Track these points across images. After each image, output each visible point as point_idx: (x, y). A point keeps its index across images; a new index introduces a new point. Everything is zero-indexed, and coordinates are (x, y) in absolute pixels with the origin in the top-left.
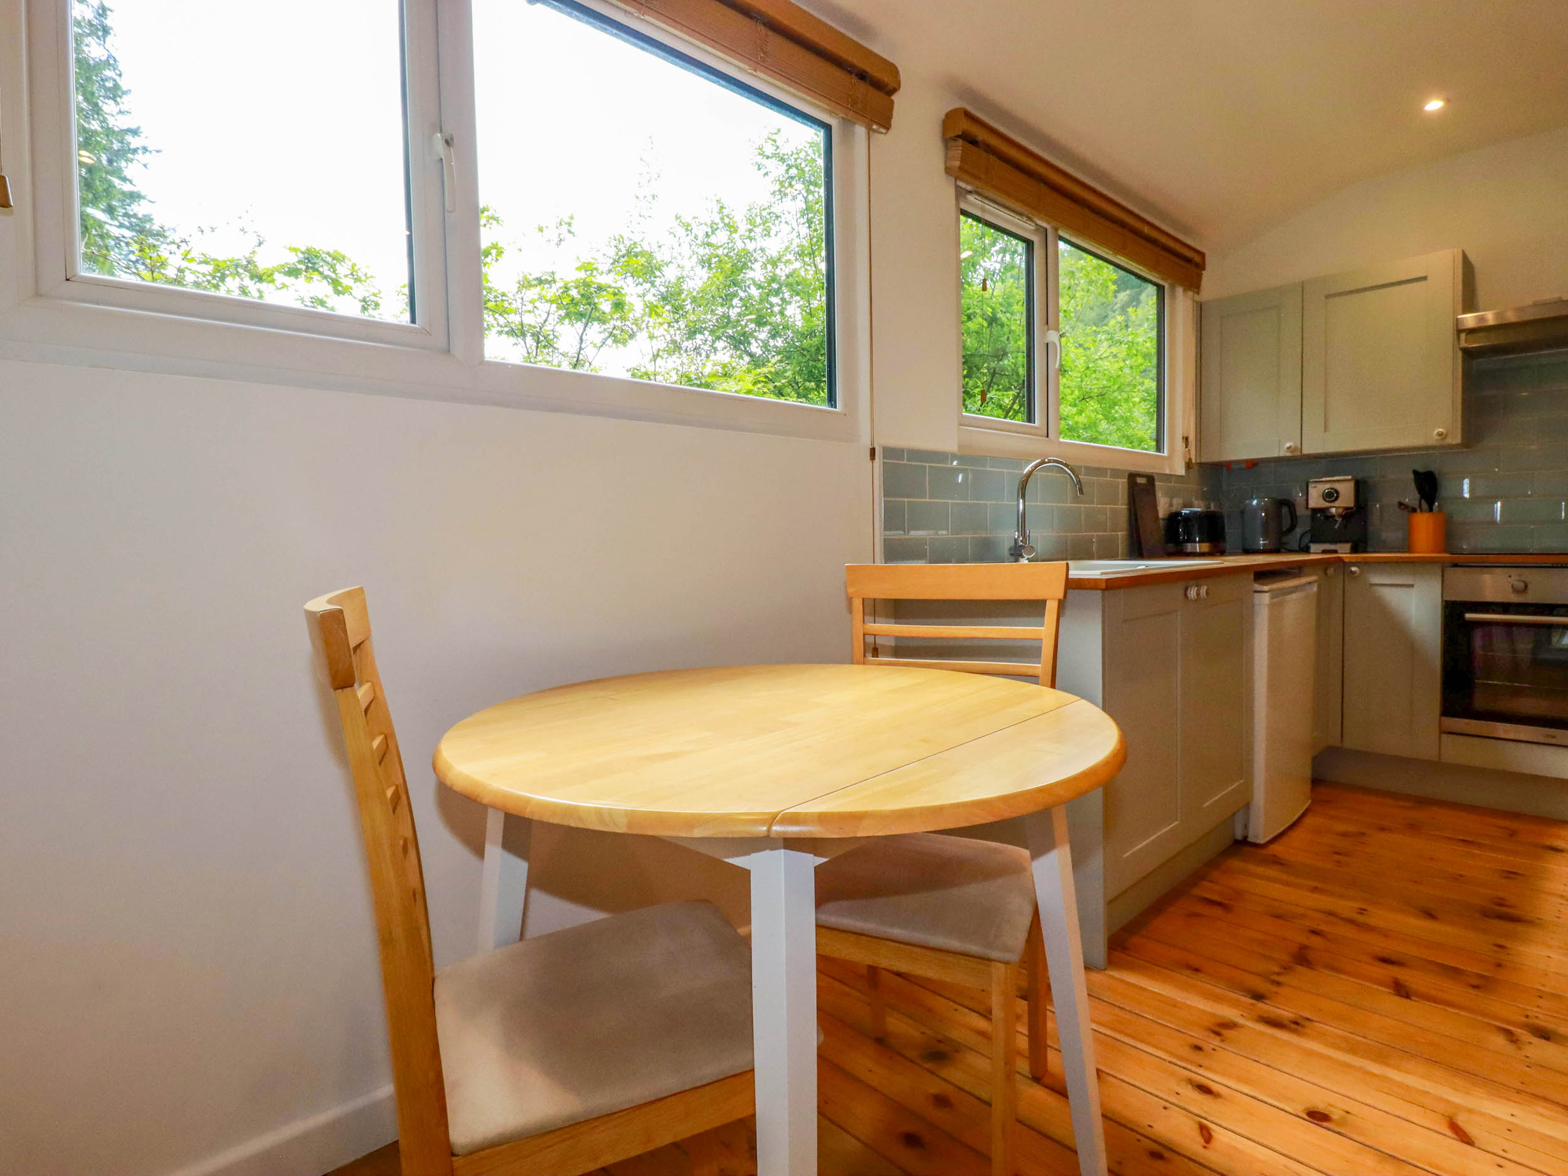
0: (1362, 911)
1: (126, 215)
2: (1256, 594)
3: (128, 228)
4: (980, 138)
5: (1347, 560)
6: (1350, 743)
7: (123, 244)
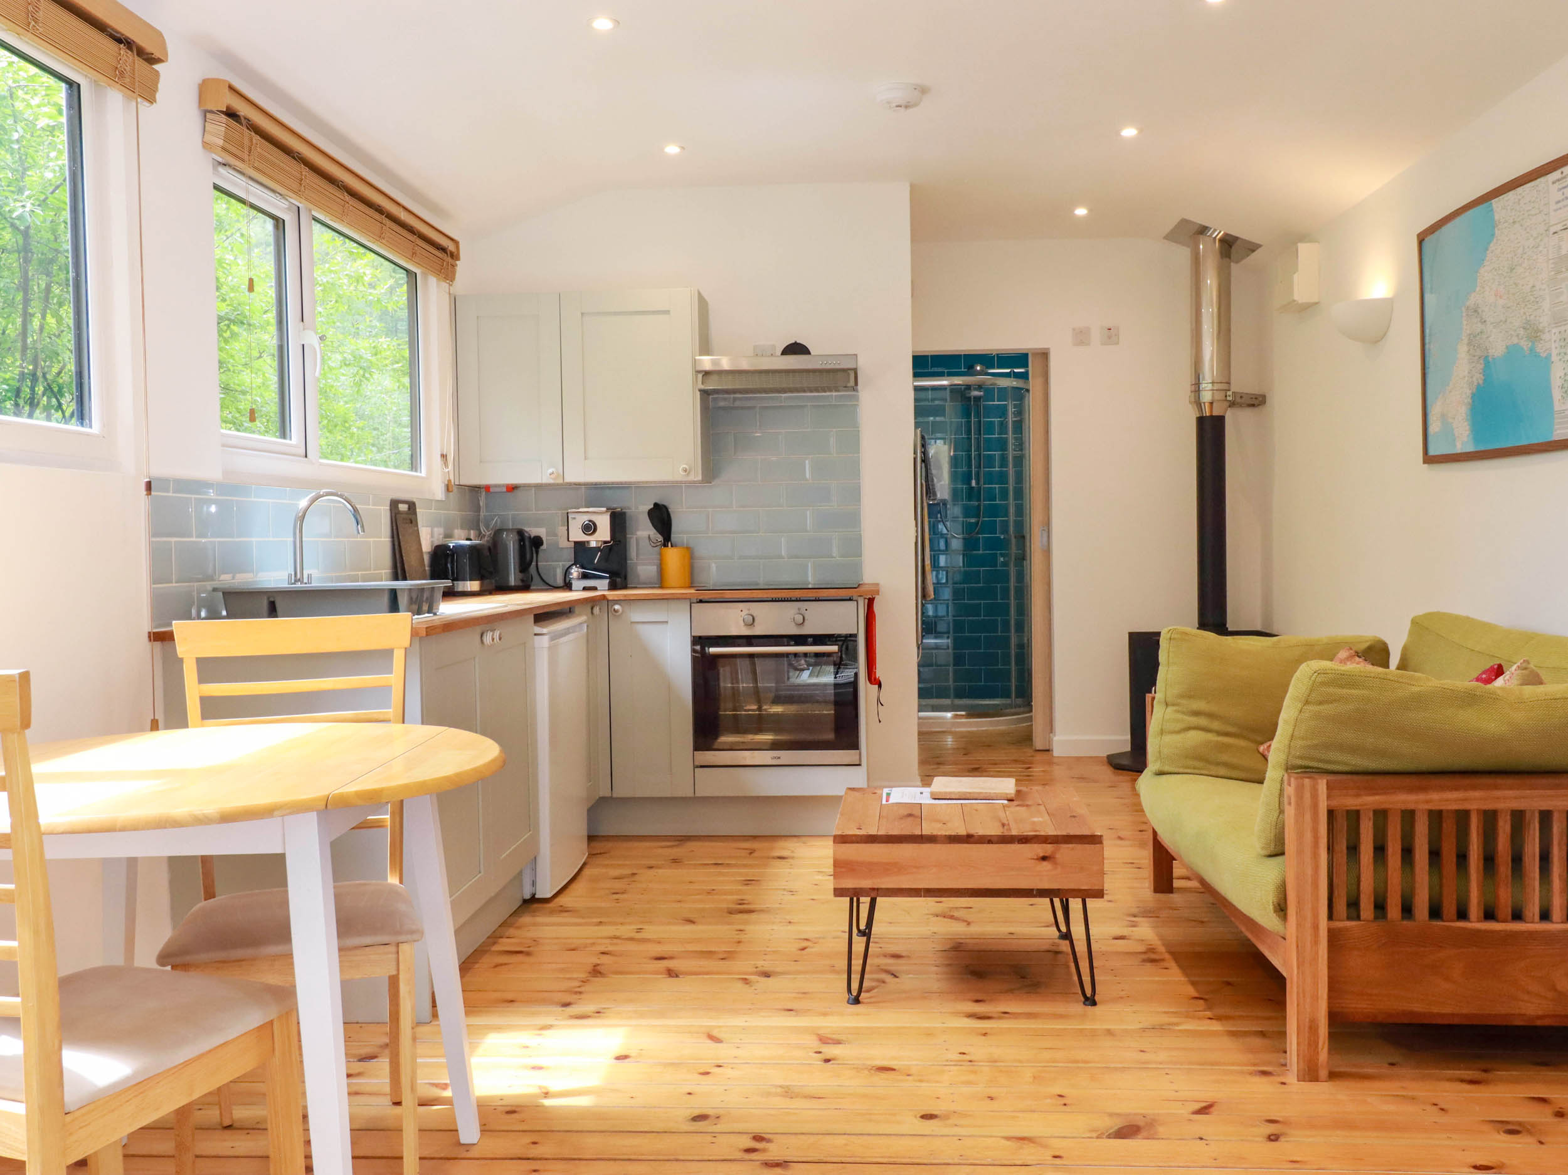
0: (639, 930)
2: (536, 637)
4: (241, 113)
5: (610, 598)
6: (619, 792)
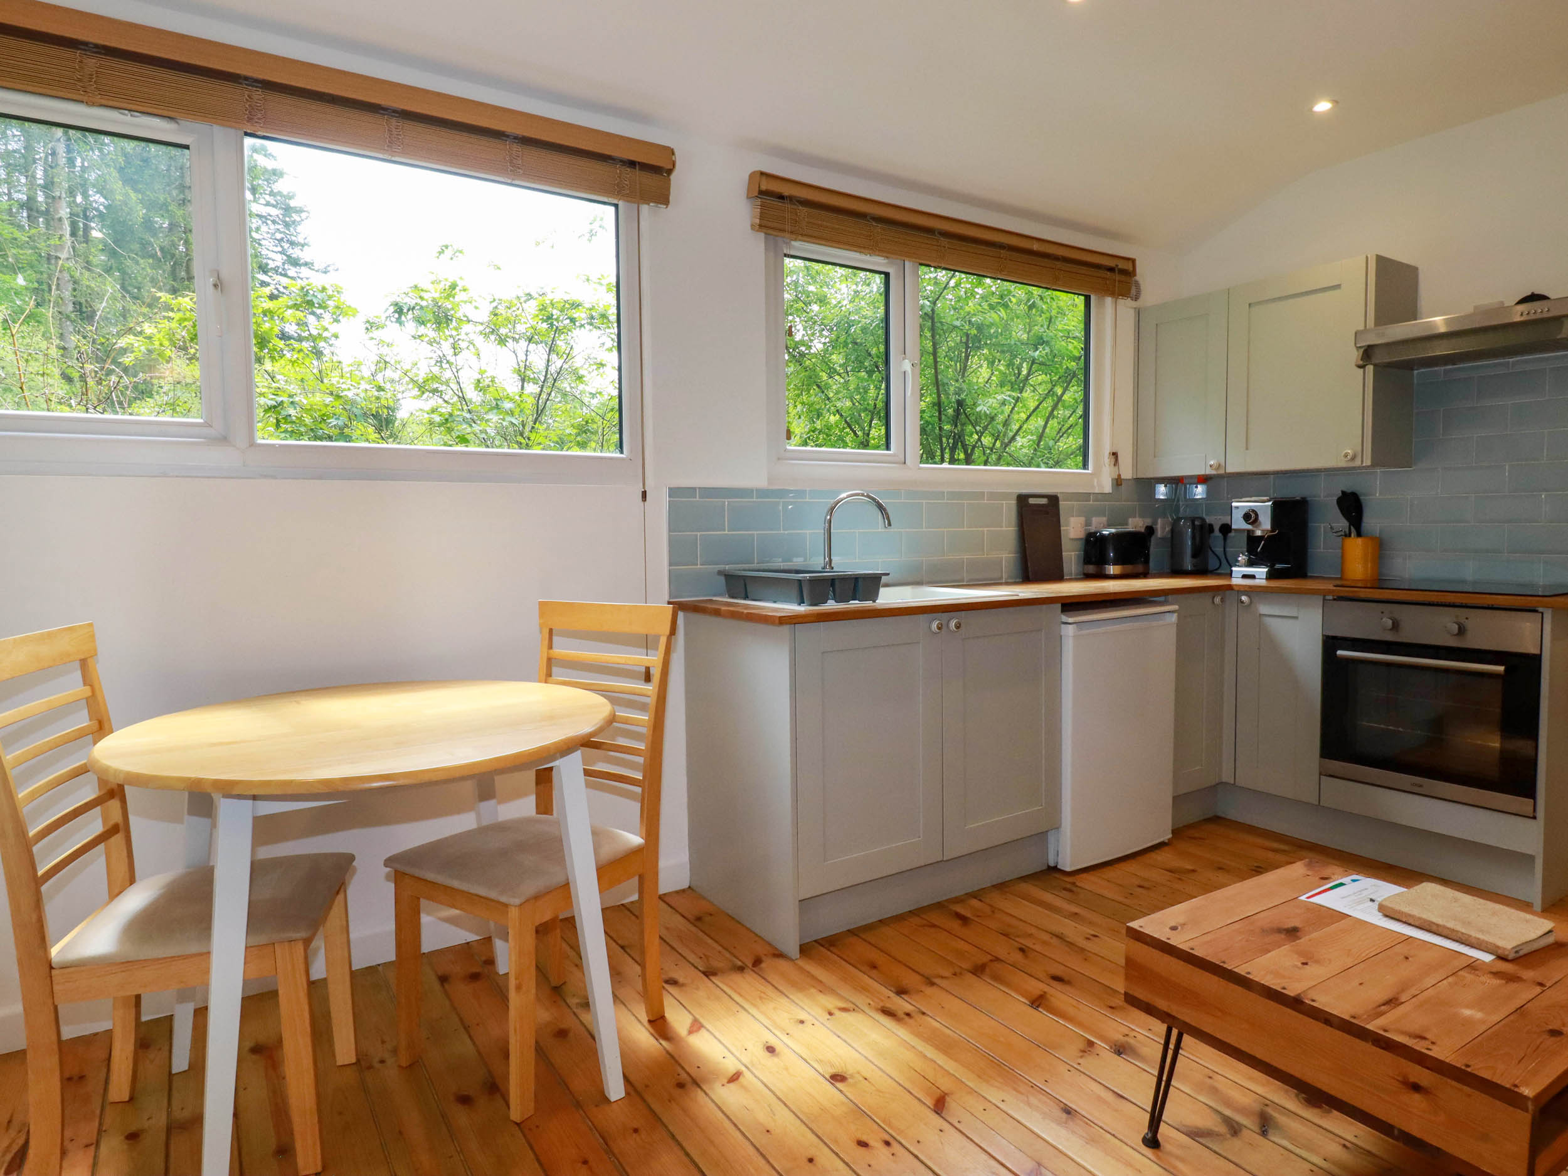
1: (272, 194)
2: (1063, 626)
3: (274, 206)
4: (786, 194)
5: (1237, 588)
6: (1243, 782)
7: (269, 222)
